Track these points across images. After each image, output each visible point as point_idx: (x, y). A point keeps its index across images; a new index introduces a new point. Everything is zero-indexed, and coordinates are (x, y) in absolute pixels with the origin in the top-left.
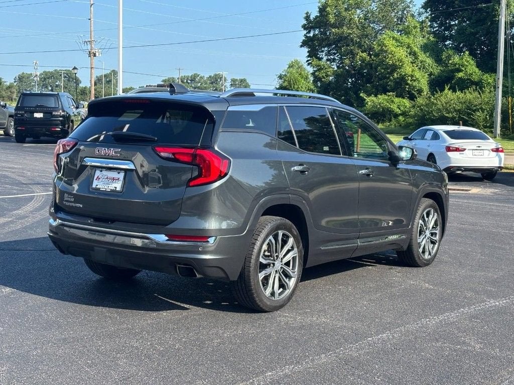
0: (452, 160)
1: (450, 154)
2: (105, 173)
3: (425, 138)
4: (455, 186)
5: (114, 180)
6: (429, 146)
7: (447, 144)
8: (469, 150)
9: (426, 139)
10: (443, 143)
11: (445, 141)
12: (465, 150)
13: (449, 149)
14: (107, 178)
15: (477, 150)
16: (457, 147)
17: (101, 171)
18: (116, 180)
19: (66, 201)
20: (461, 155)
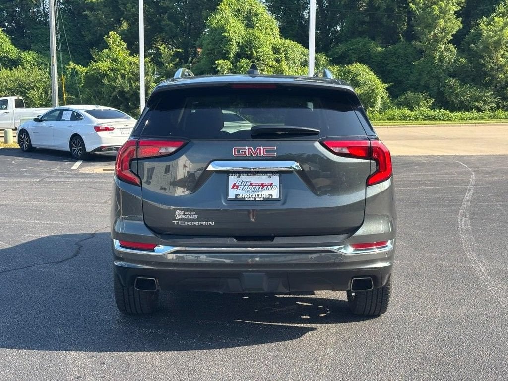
0: (104, 140)
1: (100, 134)
2: (244, 178)
3: (62, 118)
4: (108, 166)
5: (263, 186)
6: (70, 127)
7: (95, 124)
8: (117, 129)
9: (64, 120)
10: (89, 123)
11: (91, 121)
12: (113, 129)
13: (98, 129)
14: (251, 184)
15: (124, 128)
16: (106, 126)
17: (239, 177)
18: (268, 186)
19: (180, 220)
20: (110, 134)
